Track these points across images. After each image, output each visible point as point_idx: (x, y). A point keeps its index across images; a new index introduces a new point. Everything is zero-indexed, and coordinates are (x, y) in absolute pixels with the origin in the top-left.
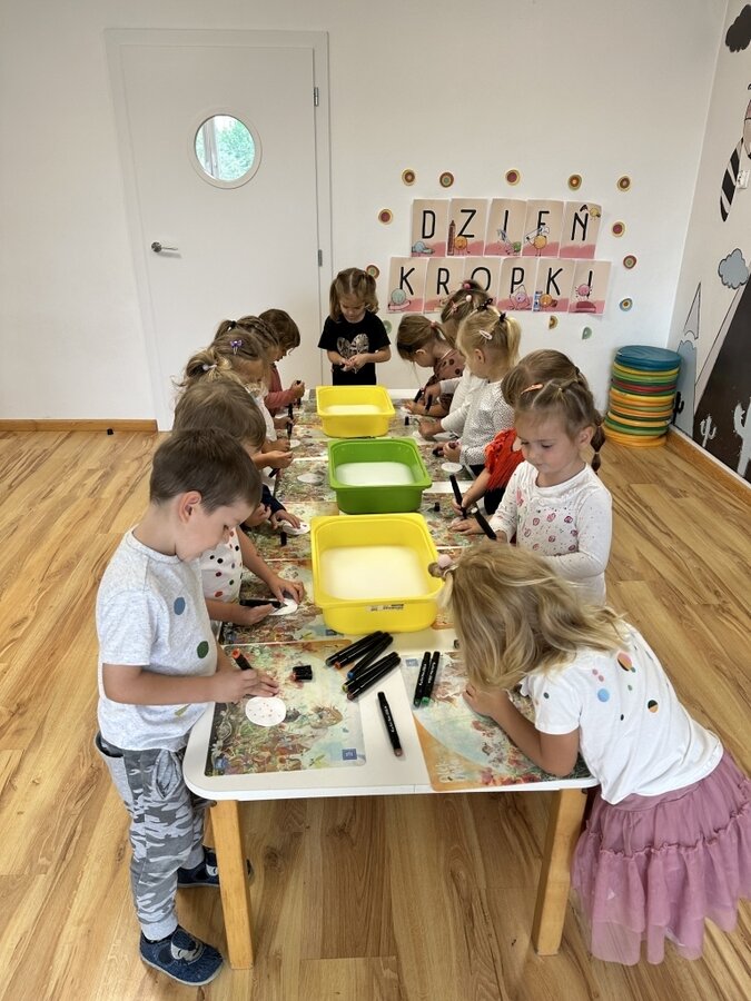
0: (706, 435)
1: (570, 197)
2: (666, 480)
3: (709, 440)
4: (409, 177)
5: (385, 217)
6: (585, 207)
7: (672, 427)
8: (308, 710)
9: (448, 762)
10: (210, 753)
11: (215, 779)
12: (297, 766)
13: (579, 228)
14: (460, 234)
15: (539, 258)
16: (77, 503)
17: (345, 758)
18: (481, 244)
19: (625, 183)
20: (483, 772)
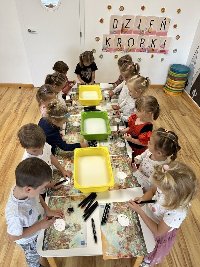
0: (194, 95)
1: (161, 15)
2: (180, 108)
3: (194, 96)
4: (110, 7)
5: (102, 21)
6: (165, 19)
7: (184, 90)
8: (71, 225)
9: (109, 248)
10: (44, 241)
11: (45, 251)
12: (68, 248)
13: (163, 25)
14: (125, 27)
15: (150, 35)
16: (11, 115)
17: (81, 244)
18: (131, 31)
19: (179, 11)
20: (118, 252)
